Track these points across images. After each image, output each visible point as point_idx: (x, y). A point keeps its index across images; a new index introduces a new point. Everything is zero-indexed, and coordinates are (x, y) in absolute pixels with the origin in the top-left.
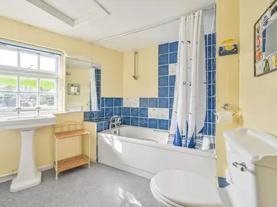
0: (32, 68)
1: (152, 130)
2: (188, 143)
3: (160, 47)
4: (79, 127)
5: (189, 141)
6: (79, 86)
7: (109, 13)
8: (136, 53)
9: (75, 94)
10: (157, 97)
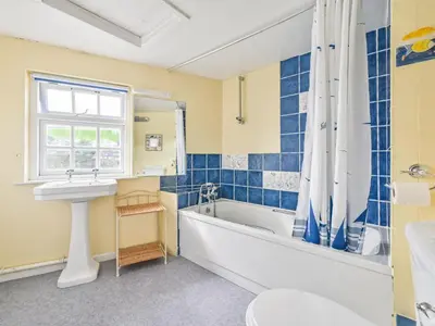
0: (89, 113)
1: (269, 209)
2: (332, 240)
3: (283, 64)
4: (153, 200)
5: (333, 236)
6: (161, 137)
7: (188, 17)
8: (242, 79)
9: (156, 149)
10: (279, 151)
